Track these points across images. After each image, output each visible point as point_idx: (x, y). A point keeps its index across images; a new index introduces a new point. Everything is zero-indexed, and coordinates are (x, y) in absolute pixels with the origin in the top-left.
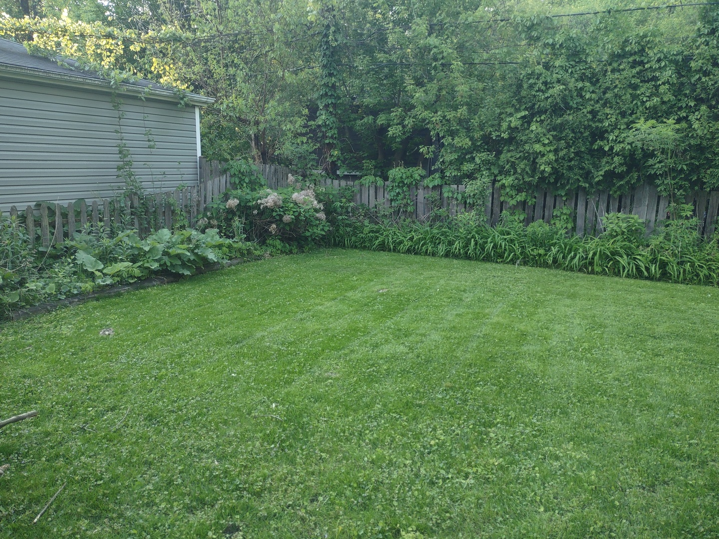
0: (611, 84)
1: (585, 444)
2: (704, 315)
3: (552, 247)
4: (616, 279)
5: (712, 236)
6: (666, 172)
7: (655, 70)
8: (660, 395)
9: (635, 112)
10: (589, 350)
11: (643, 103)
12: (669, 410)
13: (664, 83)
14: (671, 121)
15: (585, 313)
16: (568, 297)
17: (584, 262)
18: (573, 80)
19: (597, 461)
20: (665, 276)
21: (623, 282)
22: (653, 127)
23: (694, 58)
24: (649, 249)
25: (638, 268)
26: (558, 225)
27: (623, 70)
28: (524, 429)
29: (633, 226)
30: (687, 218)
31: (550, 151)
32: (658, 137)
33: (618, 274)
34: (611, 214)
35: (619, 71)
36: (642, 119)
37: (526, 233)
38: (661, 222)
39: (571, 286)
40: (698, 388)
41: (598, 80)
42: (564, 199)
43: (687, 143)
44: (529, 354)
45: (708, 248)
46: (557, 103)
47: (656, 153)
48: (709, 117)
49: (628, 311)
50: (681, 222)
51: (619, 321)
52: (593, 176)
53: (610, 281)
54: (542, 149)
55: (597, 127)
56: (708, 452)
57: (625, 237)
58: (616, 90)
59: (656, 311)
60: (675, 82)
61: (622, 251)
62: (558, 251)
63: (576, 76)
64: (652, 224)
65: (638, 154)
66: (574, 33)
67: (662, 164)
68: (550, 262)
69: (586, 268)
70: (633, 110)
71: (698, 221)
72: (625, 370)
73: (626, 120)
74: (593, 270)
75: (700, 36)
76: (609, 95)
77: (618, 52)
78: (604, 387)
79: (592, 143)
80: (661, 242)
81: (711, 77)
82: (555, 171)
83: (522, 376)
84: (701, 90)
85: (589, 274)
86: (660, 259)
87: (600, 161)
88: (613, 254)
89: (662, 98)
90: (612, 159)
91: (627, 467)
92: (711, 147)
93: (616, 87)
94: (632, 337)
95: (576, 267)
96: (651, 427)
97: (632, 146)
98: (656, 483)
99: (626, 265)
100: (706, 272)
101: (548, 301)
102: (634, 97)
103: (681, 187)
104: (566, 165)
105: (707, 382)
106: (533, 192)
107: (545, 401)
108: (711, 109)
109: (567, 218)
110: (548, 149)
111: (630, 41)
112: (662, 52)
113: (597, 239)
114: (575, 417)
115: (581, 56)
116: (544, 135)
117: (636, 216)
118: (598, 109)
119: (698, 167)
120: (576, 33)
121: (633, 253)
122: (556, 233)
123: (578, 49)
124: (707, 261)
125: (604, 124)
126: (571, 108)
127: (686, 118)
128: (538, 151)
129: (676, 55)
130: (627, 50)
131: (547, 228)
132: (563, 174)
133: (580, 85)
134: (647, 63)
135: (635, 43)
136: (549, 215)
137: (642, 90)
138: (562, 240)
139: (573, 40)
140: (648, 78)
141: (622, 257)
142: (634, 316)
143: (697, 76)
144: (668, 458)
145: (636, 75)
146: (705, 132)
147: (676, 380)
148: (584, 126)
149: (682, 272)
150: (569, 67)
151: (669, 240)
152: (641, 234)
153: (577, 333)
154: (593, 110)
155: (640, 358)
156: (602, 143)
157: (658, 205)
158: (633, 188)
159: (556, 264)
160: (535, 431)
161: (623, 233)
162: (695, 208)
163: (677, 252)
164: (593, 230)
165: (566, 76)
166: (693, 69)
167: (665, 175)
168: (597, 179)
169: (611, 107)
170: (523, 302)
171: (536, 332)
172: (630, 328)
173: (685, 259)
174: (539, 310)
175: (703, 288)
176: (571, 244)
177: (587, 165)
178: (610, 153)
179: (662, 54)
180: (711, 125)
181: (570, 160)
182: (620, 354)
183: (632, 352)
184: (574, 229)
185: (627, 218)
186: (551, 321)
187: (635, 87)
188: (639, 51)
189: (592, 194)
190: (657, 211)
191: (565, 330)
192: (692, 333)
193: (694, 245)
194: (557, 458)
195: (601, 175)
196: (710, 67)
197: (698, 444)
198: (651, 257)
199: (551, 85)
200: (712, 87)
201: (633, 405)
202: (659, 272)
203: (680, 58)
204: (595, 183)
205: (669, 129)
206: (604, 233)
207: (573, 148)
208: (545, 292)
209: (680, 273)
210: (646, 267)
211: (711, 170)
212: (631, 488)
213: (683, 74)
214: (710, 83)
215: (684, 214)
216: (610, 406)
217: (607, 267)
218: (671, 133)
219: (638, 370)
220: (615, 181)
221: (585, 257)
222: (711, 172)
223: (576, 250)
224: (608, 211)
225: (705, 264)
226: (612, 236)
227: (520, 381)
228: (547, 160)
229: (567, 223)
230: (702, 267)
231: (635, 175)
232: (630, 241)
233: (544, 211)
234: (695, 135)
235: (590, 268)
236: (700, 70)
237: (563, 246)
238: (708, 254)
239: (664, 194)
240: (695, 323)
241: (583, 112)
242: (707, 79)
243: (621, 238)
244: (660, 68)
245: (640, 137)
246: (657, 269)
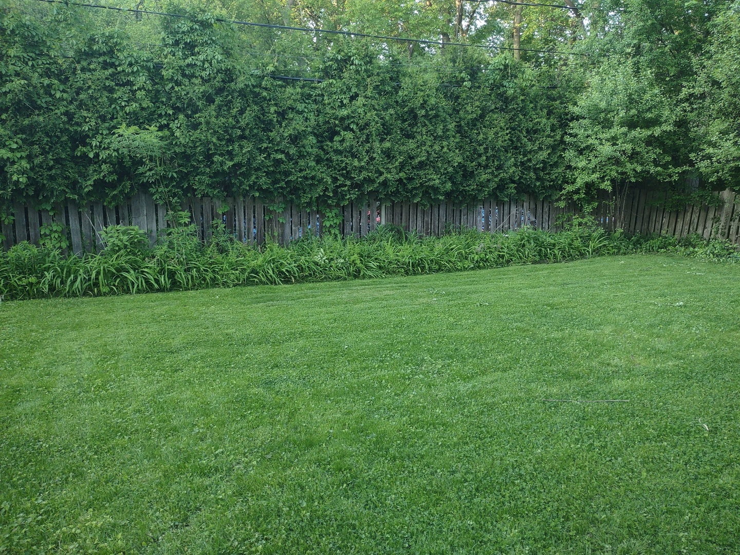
0: (84, 84)
1: (107, 505)
2: (215, 317)
3: (46, 273)
4: (127, 297)
5: (210, 240)
6: (158, 180)
7: (128, 74)
8: (182, 413)
9: (115, 116)
10: (103, 386)
11: (122, 108)
12: (194, 425)
13: (139, 89)
14: (153, 128)
15: (94, 344)
16: (73, 329)
17: (87, 284)
18: (36, 75)
19: (123, 519)
20: (175, 286)
21: (134, 299)
22: (137, 134)
23: (164, 66)
24: (155, 260)
25: (147, 281)
26: (49, 246)
27: (95, 70)
28: (25, 519)
29: (135, 238)
30: (186, 225)
31: (21, 158)
32: (143, 144)
33: (127, 291)
34: (109, 228)
35: (90, 70)
36: (124, 125)
37: (8, 259)
38: (162, 231)
39: (75, 314)
40: (218, 393)
41: (67, 79)
42: (51, 214)
43: (173, 151)
44: (26, 414)
45: (209, 252)
46: (20, 101)
47: (144, 160)
48: (188, 126)
49: (142, 330)
50: (181, 229)
51: (133, 344)
52: (81, 186)
53: (120, 301)
54: (10, 155)
55: (76, 131)
56: (232, 456)
57: (129, 250)
58: (90, 92)
59: (170, 323)
60: (151, 89)
61: (127, 266)
62: (54, 276)
63: (39, 70)
64: (154, 234)
65: (127, 162)
66: (26, 19)
67: (153, 172)
68: (46, 290)
69: (91, 291)
70: (113, 115)
71: (196, 227)
72: (145, 397)
73: (107, 125)
74: (99, 291)
75: (166, 45)
76: (82, 96)
77: (85, 50)
78: (124, 425)
79: (74, 148)
80: (165, 252)
81: (183, 87)
82: (32, 182)
83: (18, 447)
84: (176, 99)
85: (96, 296)
86: (168, 269)
87: (86, 170)
88: (118, 270)
89: (140, 104)
90: (100, 166)
91: (157, 510)
92: (195, 155)
93: (89, 87)
94: (149, 358)
95: (79, 291)
96: (177, 451)
97: (118, 153)
98: (189, 514)
99: (134, 280)
100: (211, 275)
101: (47, 339)
102: (112, 101)
103: (175, 195)
104: (45, 174)
105: (224, 384)
106: (8, 208)
107: (53, 469)
108: (188, 118)
109: (59, 236)
110: (19, 155)
111: (97, 40)
112: (132, 56)
113: (98, 257)
114: (92, 476)
115: (41, 48)
116: (10, 138)
117: (137, 227)
118: (73, 111)
119: (187, 174)
120: (30, 20)
121: (140, 267)
122: (48, 255)
123: (36, 39)
124: (211, 264)
125: (83, 128)
126: (40, 108)
127: (167, 126)
128: (5, 158)
129: (147, 61)
130: (94, 49)
131: (35, 250)
132: (44, 185)
133: (46, 81)
134: (120, 65)
135: (103, 43)
136: (36, 235)
137: (119, 94)
138: (56, 263)
139: (28, 28)
140: (123, 82)
141: (128, 272)
142: (149, 334)
143: (170, 85)
144: (198, 480)
145: (109, 77)
146: (187, 140)
147: (196, 392)
148: (61, 129)
149: (190, 279)
150: (29, 59)
151: (173, 249)
152: (144, 245)
153: (87, 369)
154: (67, 111)
155: (160, 378)
156: (84, 149)
157: (157, 215)
158: (128, 197)
159: (54, 291)
160: (41, 515)
161: (126, 246)
162: (192, 214)
163: (182, 259)
164: (93, 246)
165: (26, 69)
166: (165, 78)
167: (157, 183)
168: (86, 190)
169: (88, 110)
170: (12, 348)
171: (34, 383)
172: (147, 349)
173: (191, 266)
174: (36, 354)
175: (211, 291)
176: (68, 266)
177: (72, 173)
178: (97, 160)
179: (133, 59)
180: (191, 134)
181: (50, 169)
182: (137, 381)
183: (151, 374)
184: (70, 247)
185: (128, 230)
186: (52, 364)
187: (111, 90)
188: (109, 52)
189: (83, 206)
190: (157, 221)
191: (72, 370)
192: (206, 338)
193: (196, 251)
194: (73, 538)
195: (90, 185)
196: (180, 78)
197: (223, 452)
198: (158, 268)
199: (8, 78)
200: (185, 97)
201: (157, 435)
202: (169, 282)
203: (151, 65)
204: (85, 194)
205: (153, 136)
206: (106, 249)
207: (51, 154)
208: (43, 329)
209: (188, 279)
210: (155, 279)
211: (199, 177)
212: (163, 533)
213: (156, 81)
214: (183, 93)
215: (182, 221)
216: (133, 445)
217: (114, 285)
218: (155, 141)
219: (159, 394)
220: (107, 191)
221: (87, 278)
222: (199, 179)
223: (76, 271)
224: (106, 225)
225: (209, 268)
226: (114, 251)
227: (15, 455)
228: (20, 168)
229: (60, 242)
230: (207, 271)
231: (128, 184)
232: (134, 254)
233: (28, 230)
234: (178, 143)
235: (96, 289)
236: (171, 80)
237: (59, 269)
238: (210, 258)
239: (161, 202)
240: (208, 328)
241: (56, 114)
242: (180, 89)
243: (125, 252)
244: (133, 72)
245: (125, 143)
246: (167, 279)
